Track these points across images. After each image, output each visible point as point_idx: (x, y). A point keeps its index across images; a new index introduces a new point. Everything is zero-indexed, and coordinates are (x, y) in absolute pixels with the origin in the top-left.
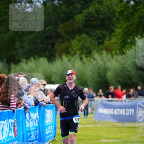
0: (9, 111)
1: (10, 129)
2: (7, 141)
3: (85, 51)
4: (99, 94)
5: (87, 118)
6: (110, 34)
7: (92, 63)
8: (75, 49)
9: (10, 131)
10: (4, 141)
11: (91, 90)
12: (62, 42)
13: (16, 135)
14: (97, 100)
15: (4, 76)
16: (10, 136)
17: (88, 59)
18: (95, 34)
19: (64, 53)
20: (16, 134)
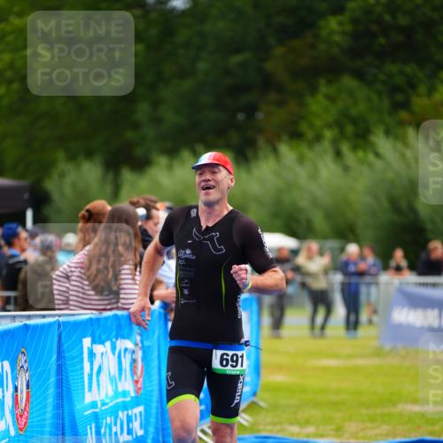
0: (116, 315)
1: (120, 369)
2: (111, 404)
3: (349, 129)
4: (393, 264)
5: (355, 338)
6: (433, 76)
7: (371, 166)
8: (318, 123)
9: (120, 374)
10: (103, 404)
11: (367, 252)
12: (281, 103)
13: (140, 389)
14: (387, 284)
15: (104, 207)
16: (120, 389)
17: (361, 154)
18: (382, 77)
19: (285, 138)
20: (139, 385)
